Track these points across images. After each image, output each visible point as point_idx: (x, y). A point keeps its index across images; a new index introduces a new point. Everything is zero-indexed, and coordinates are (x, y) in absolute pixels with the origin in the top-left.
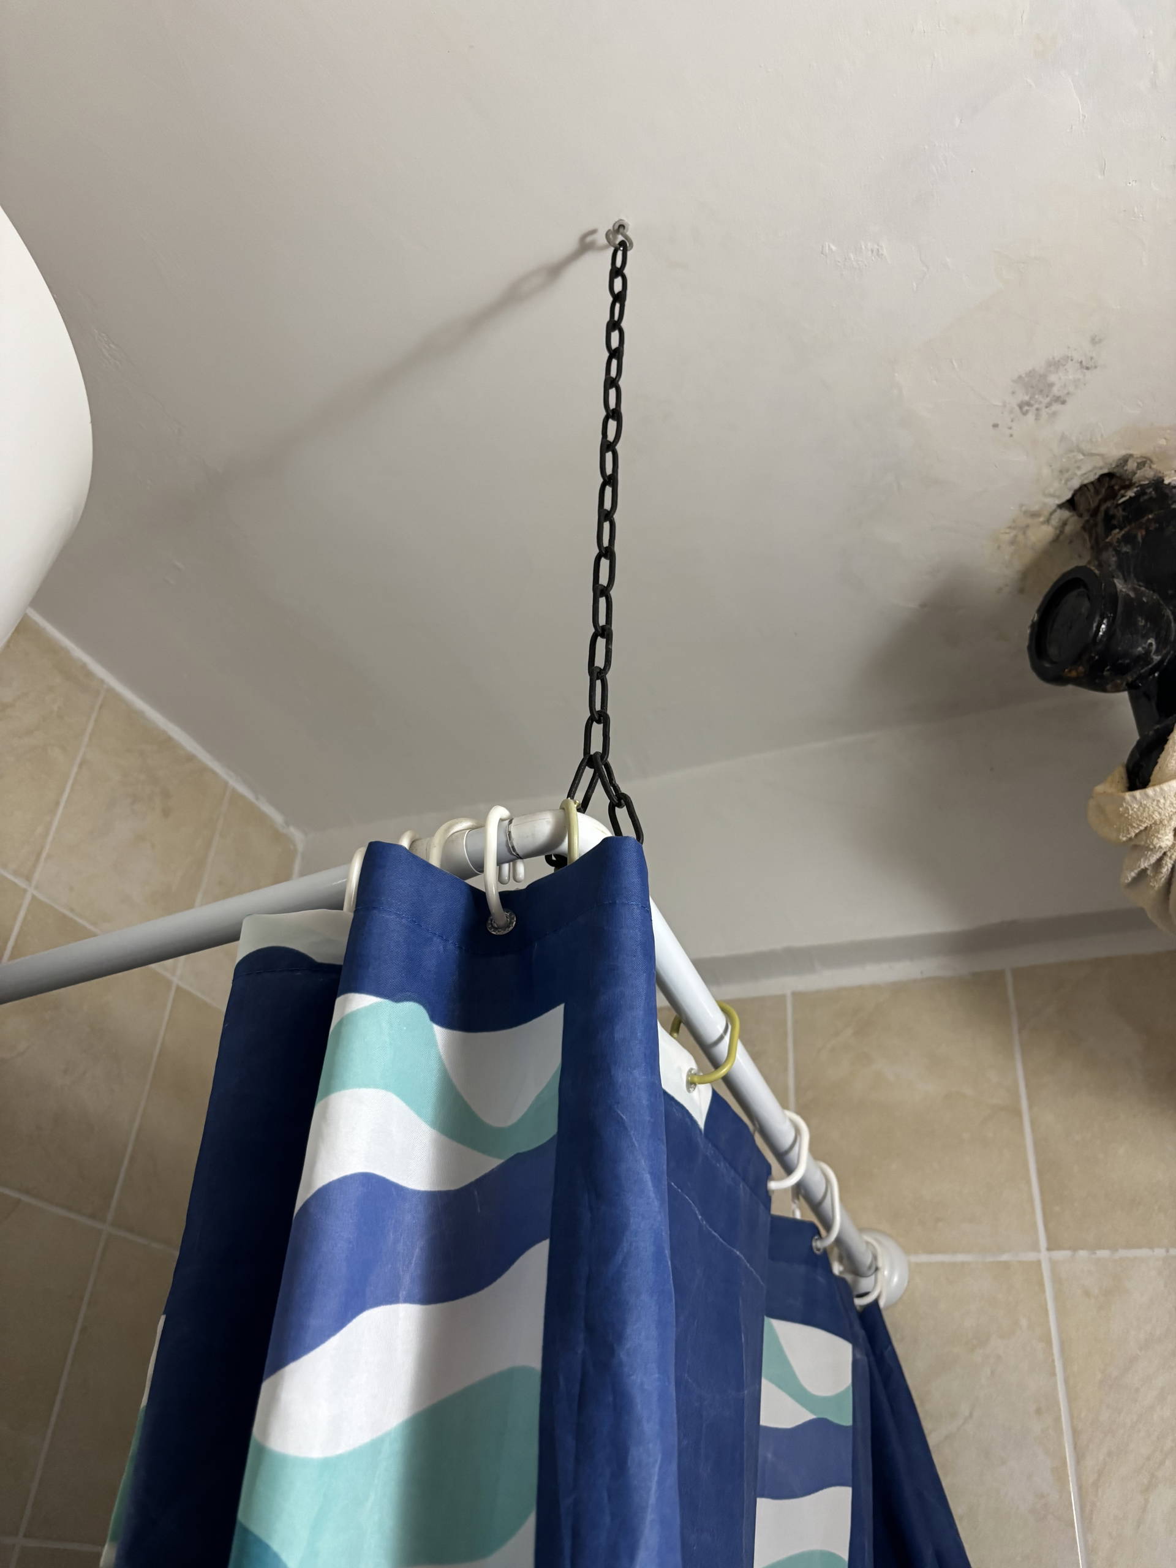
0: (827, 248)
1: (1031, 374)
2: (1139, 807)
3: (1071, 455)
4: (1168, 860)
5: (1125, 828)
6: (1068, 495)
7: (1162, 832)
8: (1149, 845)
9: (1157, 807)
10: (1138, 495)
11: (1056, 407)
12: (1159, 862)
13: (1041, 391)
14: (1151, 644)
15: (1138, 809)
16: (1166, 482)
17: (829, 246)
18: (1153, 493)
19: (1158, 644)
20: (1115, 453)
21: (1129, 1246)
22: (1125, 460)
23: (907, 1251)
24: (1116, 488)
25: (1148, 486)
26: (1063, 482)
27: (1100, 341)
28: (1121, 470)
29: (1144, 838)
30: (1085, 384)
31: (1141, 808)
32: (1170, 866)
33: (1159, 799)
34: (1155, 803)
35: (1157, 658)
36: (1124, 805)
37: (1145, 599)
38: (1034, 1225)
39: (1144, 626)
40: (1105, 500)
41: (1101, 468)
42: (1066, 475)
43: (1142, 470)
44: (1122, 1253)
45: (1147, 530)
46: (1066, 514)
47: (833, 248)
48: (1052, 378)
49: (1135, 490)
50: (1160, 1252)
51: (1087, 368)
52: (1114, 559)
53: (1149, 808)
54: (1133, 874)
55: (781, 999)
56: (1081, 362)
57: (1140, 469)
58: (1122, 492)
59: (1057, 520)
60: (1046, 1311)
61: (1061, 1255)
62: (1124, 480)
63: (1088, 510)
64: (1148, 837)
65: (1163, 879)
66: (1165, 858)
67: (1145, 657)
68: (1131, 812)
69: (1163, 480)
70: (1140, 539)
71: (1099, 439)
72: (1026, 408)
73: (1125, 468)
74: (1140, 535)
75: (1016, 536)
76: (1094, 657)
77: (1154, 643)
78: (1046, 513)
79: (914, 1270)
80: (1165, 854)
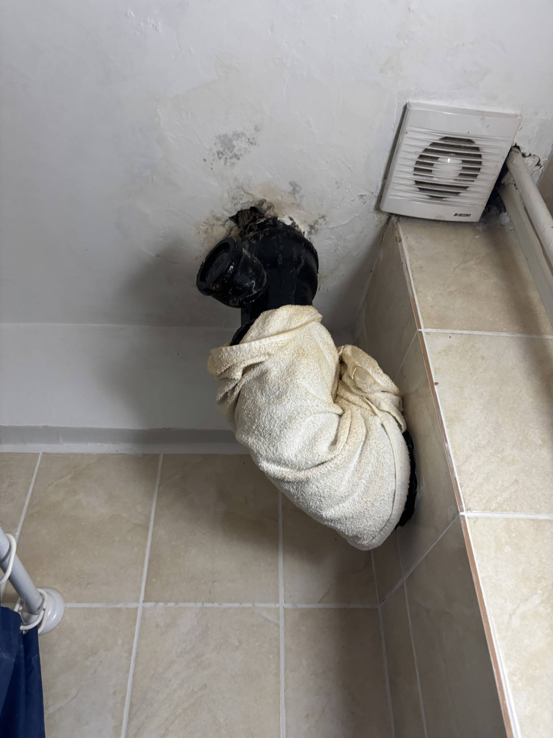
0: (129, 13)
1: (225, 136)
2: (228, 355)
3: (239, 190)
4: (238, 388)
5: (220, 366)
6: (234, 213)
7: (236, 369)
8: (229, 377)
9: (236, 356)
10: (265, 222)
11: (234, 160)
12: (234, 389)
13: (229, 148)
14: (253, 283)
15: (227, 356)
16: (279, 219)
17: (130, 12)
18: (272, 222)
19: (256, 284)
20: (259, 196)
21: (185, 601)
22: (262, 202)
23: (66, 601)
24: (257, 217)
25: (270, 219)
26: (233, 204)
27: (259, 130)
28: (260, 208)
29: (228, 372)
30: (249, 152)
31: (229, 356)
32: (238, 391)
33: (237, 352)
34: (235, 354)
35: (255, 292)
36: (222, 354)
37: (255, 261)
38: (140, 588)
39: (251, 274)
40: (251, 222)
41: (251, 203)
42: (235, 201)
43: (270, 211)
44: (181, 605)
45: (265, 234)
46: (232, 224)
47: (133, 14)
48: (235, 143)
49: (265, 219)
50: (199, 605)
51: (251, 144)
52: (248, 246)
53: (232, 356)
54: (221, 395)
55: (36, 455)
56: (249, 139)
57: (269, 210)
58: (259, 219)
59: (228, 226)
60: (134, 636)
61: (148, 605)
62: (260, 214)
63: (243, 226)
64: (229, 372)
65: (234, 399)
66: (236, 387)
67: (249, 290)
68: (224, 357)
69: (277, 218)
70: (260, 238)
71: (252, 186)
72: (220, 155)
73: (262, 207)
74: (261, 236)
75: (208, 229)
76: (225, 281)
77: (254, 283)
78: (223, 220)
79: (67, 611)
80: (237, 385)
